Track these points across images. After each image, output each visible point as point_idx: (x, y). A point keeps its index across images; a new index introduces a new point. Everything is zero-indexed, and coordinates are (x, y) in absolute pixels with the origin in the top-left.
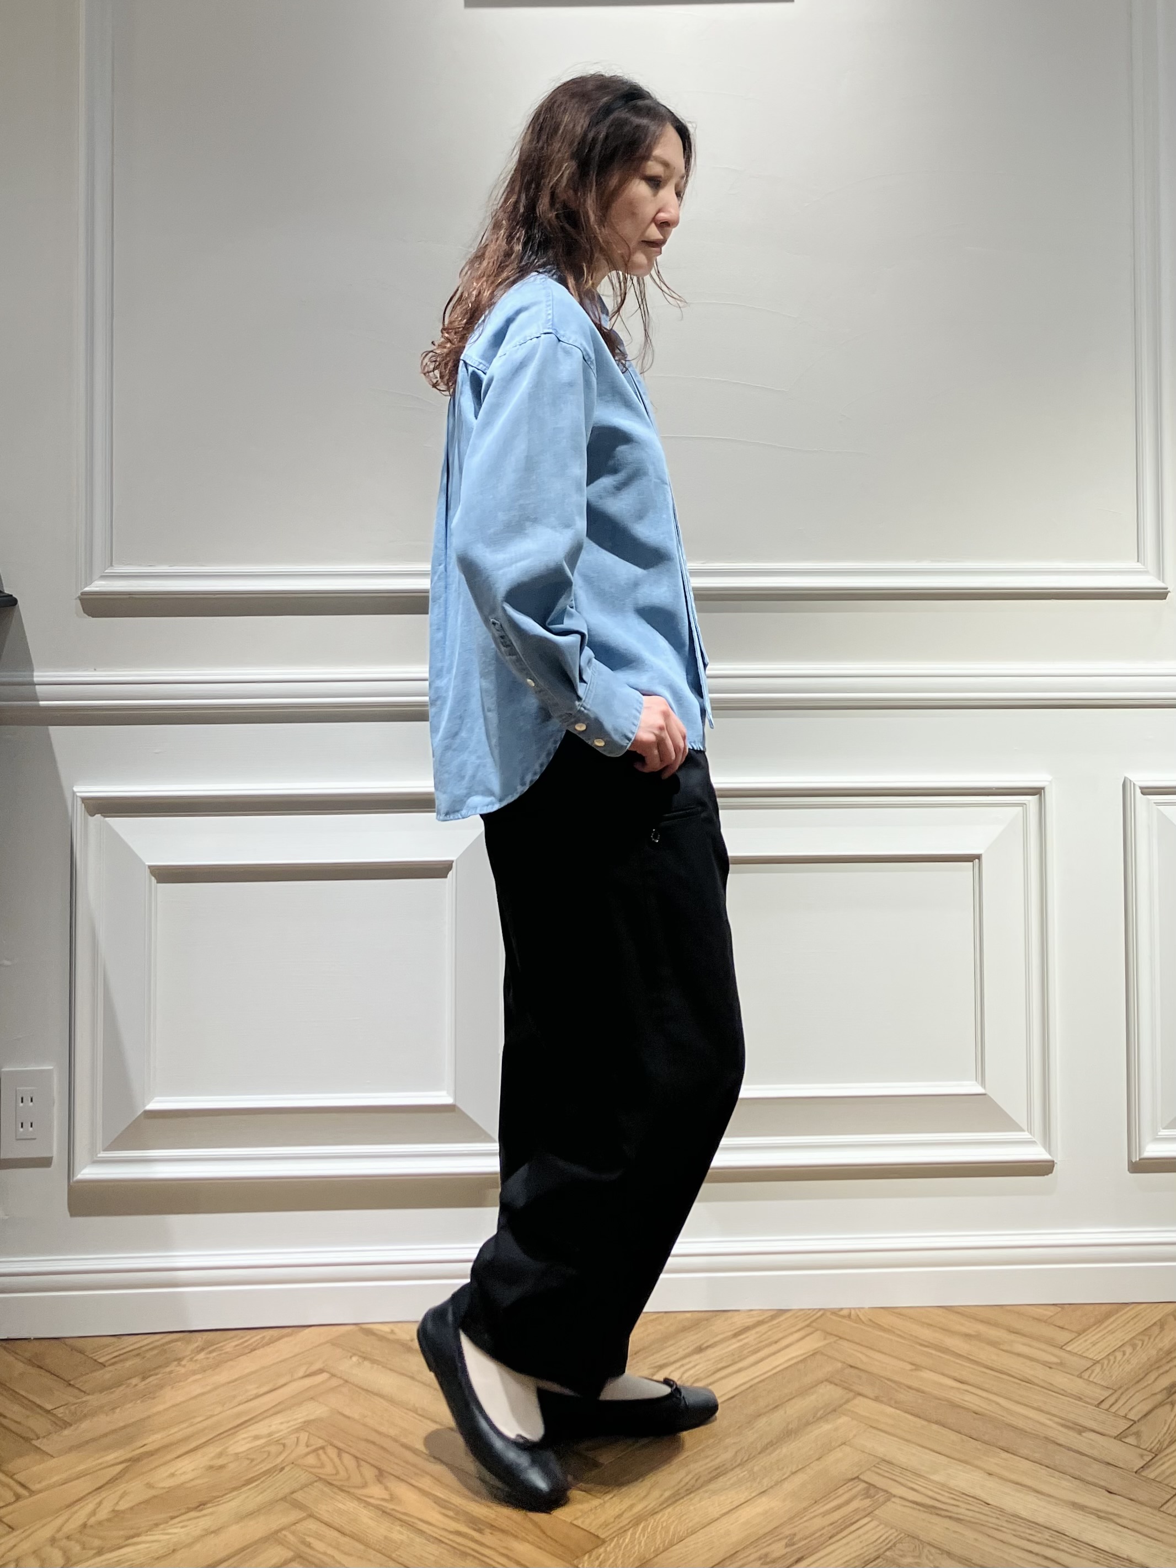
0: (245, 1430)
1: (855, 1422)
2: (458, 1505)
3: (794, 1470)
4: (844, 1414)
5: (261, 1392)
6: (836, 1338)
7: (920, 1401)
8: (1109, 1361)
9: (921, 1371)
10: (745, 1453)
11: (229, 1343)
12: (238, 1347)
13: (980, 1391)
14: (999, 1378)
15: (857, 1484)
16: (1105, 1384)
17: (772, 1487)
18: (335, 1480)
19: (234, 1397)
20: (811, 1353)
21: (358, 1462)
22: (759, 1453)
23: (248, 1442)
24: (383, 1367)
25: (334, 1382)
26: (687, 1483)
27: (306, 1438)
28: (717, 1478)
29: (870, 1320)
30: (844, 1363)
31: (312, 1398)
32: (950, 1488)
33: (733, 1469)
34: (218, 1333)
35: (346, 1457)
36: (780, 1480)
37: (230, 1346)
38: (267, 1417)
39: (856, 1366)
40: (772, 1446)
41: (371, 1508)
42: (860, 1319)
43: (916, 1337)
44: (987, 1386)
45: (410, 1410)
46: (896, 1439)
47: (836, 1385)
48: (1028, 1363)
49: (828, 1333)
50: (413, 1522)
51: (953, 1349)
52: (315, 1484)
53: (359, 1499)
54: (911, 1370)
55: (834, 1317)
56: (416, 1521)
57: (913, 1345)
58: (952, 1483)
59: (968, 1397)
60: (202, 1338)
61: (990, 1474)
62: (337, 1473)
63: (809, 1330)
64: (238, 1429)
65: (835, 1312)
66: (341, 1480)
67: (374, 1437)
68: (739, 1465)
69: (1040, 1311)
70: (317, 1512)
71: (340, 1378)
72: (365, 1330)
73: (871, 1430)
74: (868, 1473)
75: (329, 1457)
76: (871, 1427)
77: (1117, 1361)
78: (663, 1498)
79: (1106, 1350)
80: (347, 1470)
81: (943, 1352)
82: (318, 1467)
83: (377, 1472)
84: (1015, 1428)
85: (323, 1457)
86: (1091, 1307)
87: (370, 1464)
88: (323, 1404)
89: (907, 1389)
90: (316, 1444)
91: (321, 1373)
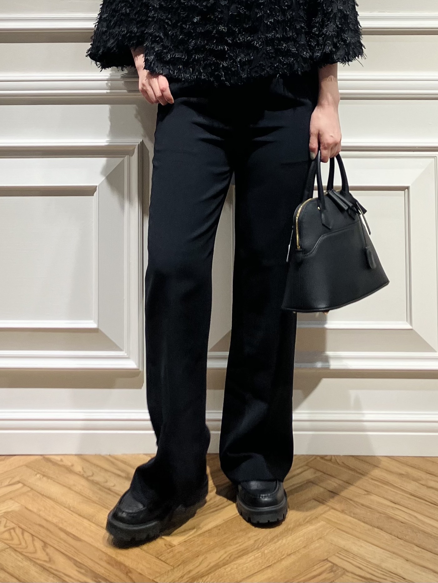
2: (88, 566)
3: (289, 553)
4: (322, 521)
6: (322, 473)
7: (369, 514)
9: (371, 495)
10: (260, 542)
13: (407, 509)
14: (418, 501)
15: (325, 564)
17: (275, 563)
18: (18, 548)
21: (33, 538)
22: (269, 542)
24: (54, 481)
25: (25, 489)
26: (224, 559)
28: (243, 556)
29: (343, 463)
30: (325, 488)
31: (11, 498)
32: (382, 568)
33: (252, 551)
36: (279, 559)
41: (37, 566)
42: (337, 462)
44: (410, 506)
45: (66, 508)
46: (352, 536)
49: (316, 470)
50: (61, 576)
51: (391, 483)
52: (7, 550)
53: (30, 560)
54: (365, 494)
55: (322, 461)
56: (63, 575)
58: (384, 565)
59: (397, 512)
61: (407, 560)
62: (20, 544)
63: (306, 467)
65: (323, 457)
66: (22, 548)
67: (44, 523)
68: (257, 549)
70: (5, 567)
71: (29, 487)
72: (46, 459)
73: (338, 530)
74: (333, 556)
75: (16, 534)
76: (338, 528)
78: (209, 567)
80: (26, 542)
82: (10, 540)
83: (42, 544)
84: (424, 532)
85: (13, 533)
87: (40, 539)
88: (17, 502)
89: (360, 505)
90: (10, 526)
91: (18, 483)
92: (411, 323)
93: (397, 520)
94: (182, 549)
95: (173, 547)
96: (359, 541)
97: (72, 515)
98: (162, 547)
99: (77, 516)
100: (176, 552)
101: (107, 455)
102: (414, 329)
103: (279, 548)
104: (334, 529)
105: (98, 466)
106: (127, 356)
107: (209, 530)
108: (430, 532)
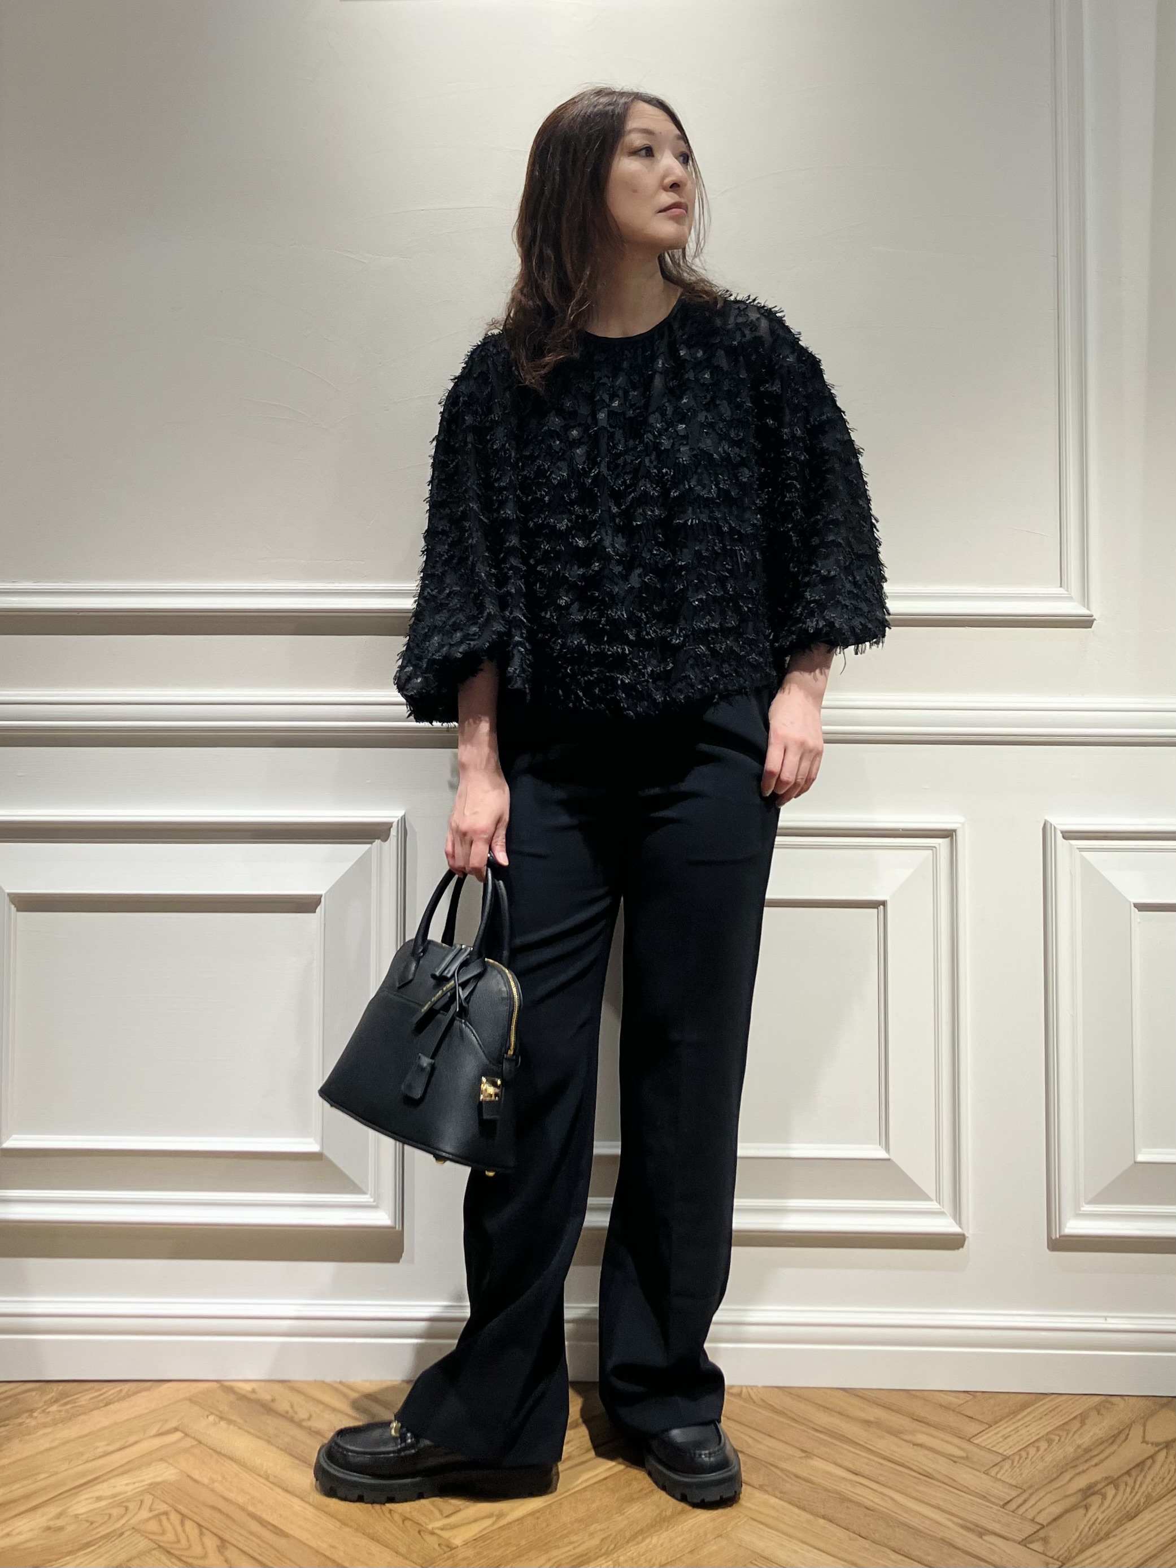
0: (88, 1490)
5: (109, 1451)
7: (807, 1492)
8: (1021, 1457)
9: (812, 1459)
10: (612, 1541)
11: (83, 1396)
12: (92, 1401)
13: (876, 1484)
14: (897, 1470)
16: (1014, 1483)
19: (82, 1454)
21: (200, 1530)
22: (628, 1542)
23: (91, 1503)
24: (240, 1428)
25: (188, 1443)
27: (150, 1501)
29: (762, 1400)
31: (161, 1459)
33: (596, 1559)
34: (75, 1384)
35: (188, 1524)
37: (84, 1400)
38: (113, 1477)
42: (752, 1399)
43: (811, 1422)
44: (881, 1478)
46: (777, 1533)
48: (931, 1455)
51: (849, 1437)
52: (154, 1552)
54: (801, 1458)
57: (806, 1429)
59: (859, 1490)
60: (57, 1389)
62: (178, 1541)
64: (82, 1488)
66: (179, 1549)
67: (221, 1504)
68: (605, 1554)
69: (951, 1398)
71: (194, 1438)
72: (226, 1387)
73: (751, 1522)
75: (171, 1523)
77: (1030, 1457)
79: (1017, 1445)
80: (188, 1539)
81: (837, 1439)
82: (158, 1534)
83: (219, 1543)
86: (1007, 1396)
87: (213, 1533)
88: (172, 1465)
89: (794, 1478)
90: (159, 1509)
91: (175, 1432)
92: (887, 1149)
93: (859, 1504)
94: (470, 1553)
95: (455, 1548)
96: (790, 1541)
97: (272, 1490)
98: (434, 1549)
99: (279, 1491)
100: (460, 1557)
101: (336, 1382)
102: (892, 1158)
103: (646, 1552)
104: (746, 1519)
105: (319, 1402)
106: (375, 1204)
107: (518, 1520)
108: (919, 1527)
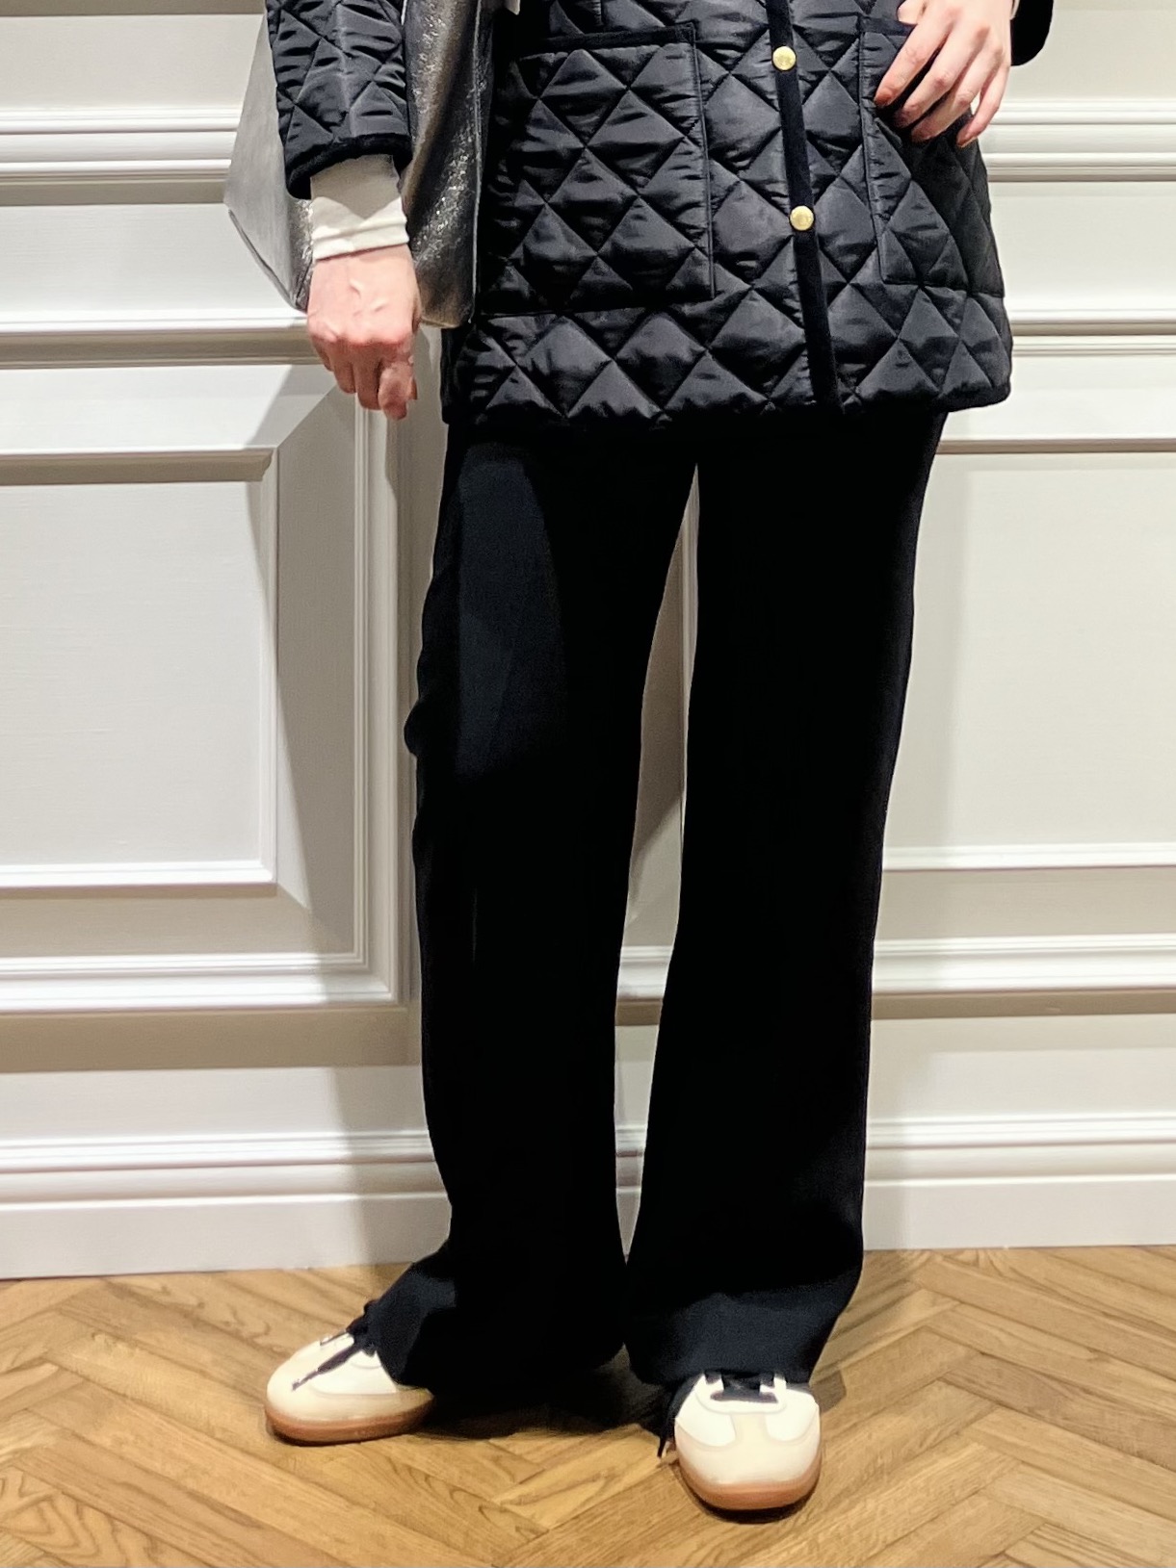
1: (994, 1455)
3: (890, 1539)
4: (976, 1441)
6: (956, 1303)
7: (1110, 1416)
18: (70, 1555)
20: (912, 1329)
21: (112, 1524)
24: (152, 1353)
25: (67, 1380)
27: (19, 1482)
28: (754, 1554)
29: (1014, 1270)
30: (969, 1346)
31: (26, 1409)
35: (91, 1516)
39: (992, 1353)
40: (848, 1497)
42: (995, 1268)
45: (200, 1431)
46: (1068, 1484)
47: (958, 1387)
49: (938, 1293)
52: (38, 1563)
55: (952, 1266)
62: (76, 1545)
65: (951, 1256)
66: (82, 1557)
67: (138, 1479)
71: (76, 1373)
72: (116, 1287)
74: (1022, 1545)
75: (60, 1515)
76: (1023, 1462)
80: (93, 1538)
81: (1146, 1329)
82: (42, 1534)
83: (145, 1542)
85: (50, 1514)
88: (47, 1420)
90: (36, 1492)
91: (42, 1364)
95: (543, 1534)
97: (223, 1452)
98: (511, 1535)
99: (237, 1454)
101: (302, 1270)
103: (858, 1525)
104: (1014, 1463)
105: (276, 1303)
107: (639, 1484)
